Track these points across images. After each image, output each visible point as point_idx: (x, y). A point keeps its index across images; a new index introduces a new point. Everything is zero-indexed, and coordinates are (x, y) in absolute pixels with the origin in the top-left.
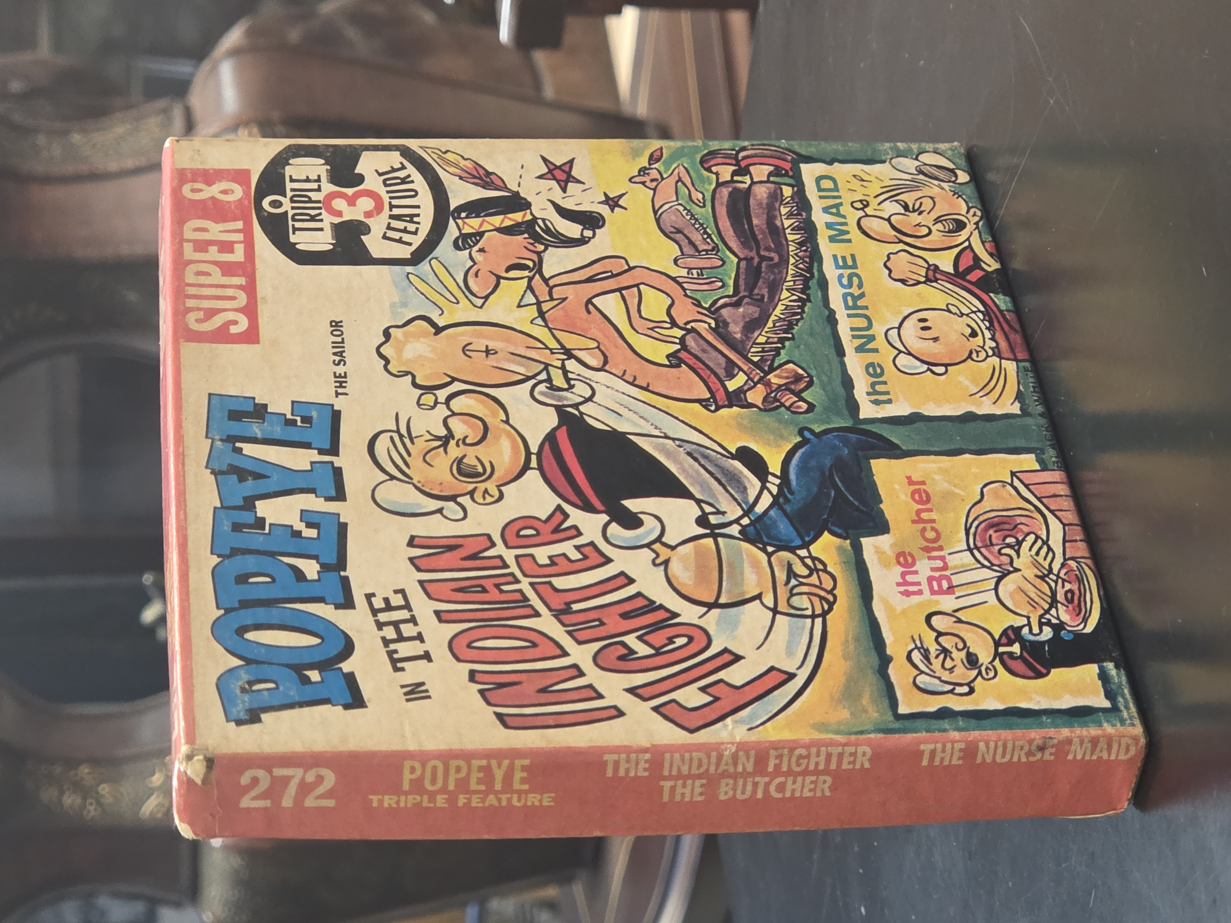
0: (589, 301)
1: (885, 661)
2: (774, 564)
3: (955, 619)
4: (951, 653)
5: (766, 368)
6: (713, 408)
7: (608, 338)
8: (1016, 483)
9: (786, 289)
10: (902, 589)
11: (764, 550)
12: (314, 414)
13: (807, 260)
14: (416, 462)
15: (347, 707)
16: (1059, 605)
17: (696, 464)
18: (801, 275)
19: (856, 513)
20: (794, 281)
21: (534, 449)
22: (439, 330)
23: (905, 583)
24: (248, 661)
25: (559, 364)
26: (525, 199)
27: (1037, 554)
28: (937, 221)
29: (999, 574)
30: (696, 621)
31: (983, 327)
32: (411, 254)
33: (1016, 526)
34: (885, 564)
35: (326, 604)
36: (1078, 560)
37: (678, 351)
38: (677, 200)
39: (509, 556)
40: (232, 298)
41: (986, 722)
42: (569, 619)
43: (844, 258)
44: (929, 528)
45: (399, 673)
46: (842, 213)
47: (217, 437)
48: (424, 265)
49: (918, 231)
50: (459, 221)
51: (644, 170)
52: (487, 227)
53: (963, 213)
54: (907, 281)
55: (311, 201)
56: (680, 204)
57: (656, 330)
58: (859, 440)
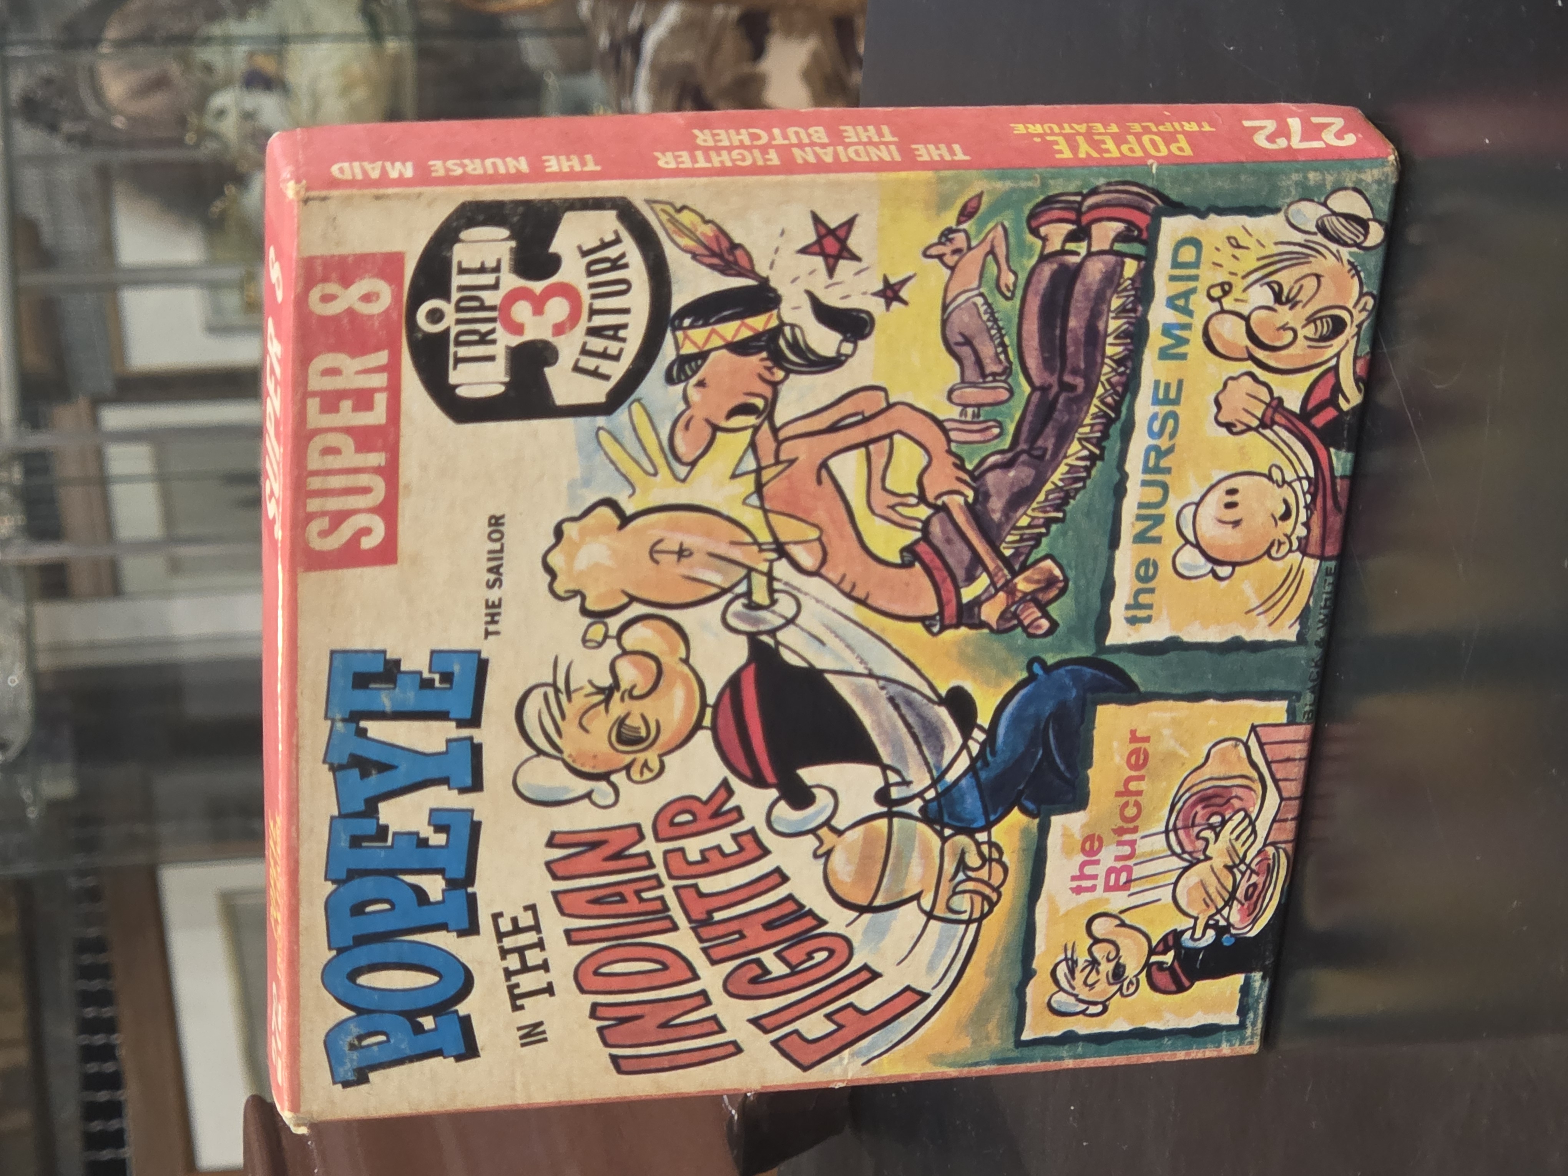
0: (824, 465)
1: (1028, 974)
2: (946, 853)
3: (1118, 922)
4: (1099, 964)
5: (1017, 567)
6: (936, 629)
8: (1253, 743)
9: (1079, 440)
10: (1075, 884)
11: (940, 834)
12: (456, 669)
13: (1120, 389)
14: (570, 727)
15: (459, 1058)
16: (1235, 903)
17: (895, 715)
18: (1106, 415)
19: (1057, 782)
20: (1092, 425)
21: (711, 699)
22: (625, 520)
23: (1082, 877)
24: (360, 1011)
25: (764, 567)
26: (774, 291)
27: (1238, 838)
28: (1311, 320)
29: (1186, 864)
30: (842, 931)
31: (1302, 504)
32: (608, 395)
33: (1228, 801)
34: (1067, 852)
35: (448, 931)
36: (1279, 845)
37: (916, 542)
38: (979, 286)
39: (657, 850)
40: (366, 490)
41: (1106, 1047)
42: (705, 932)
43: (1168, 386)
44: (1132, 803)
45: (518, 1013)
46: (1191, 307)
47: (338, 716)
48: (621, 415)
49: (1280, 338)
50: (680, 334)
51: (947, 235)
52: (717, 342)
53: (1350, 306)
54: (1235, 426)
55: (483, 308)
56: (981, 295)
57: (899, 509)
58: (1094, 676)
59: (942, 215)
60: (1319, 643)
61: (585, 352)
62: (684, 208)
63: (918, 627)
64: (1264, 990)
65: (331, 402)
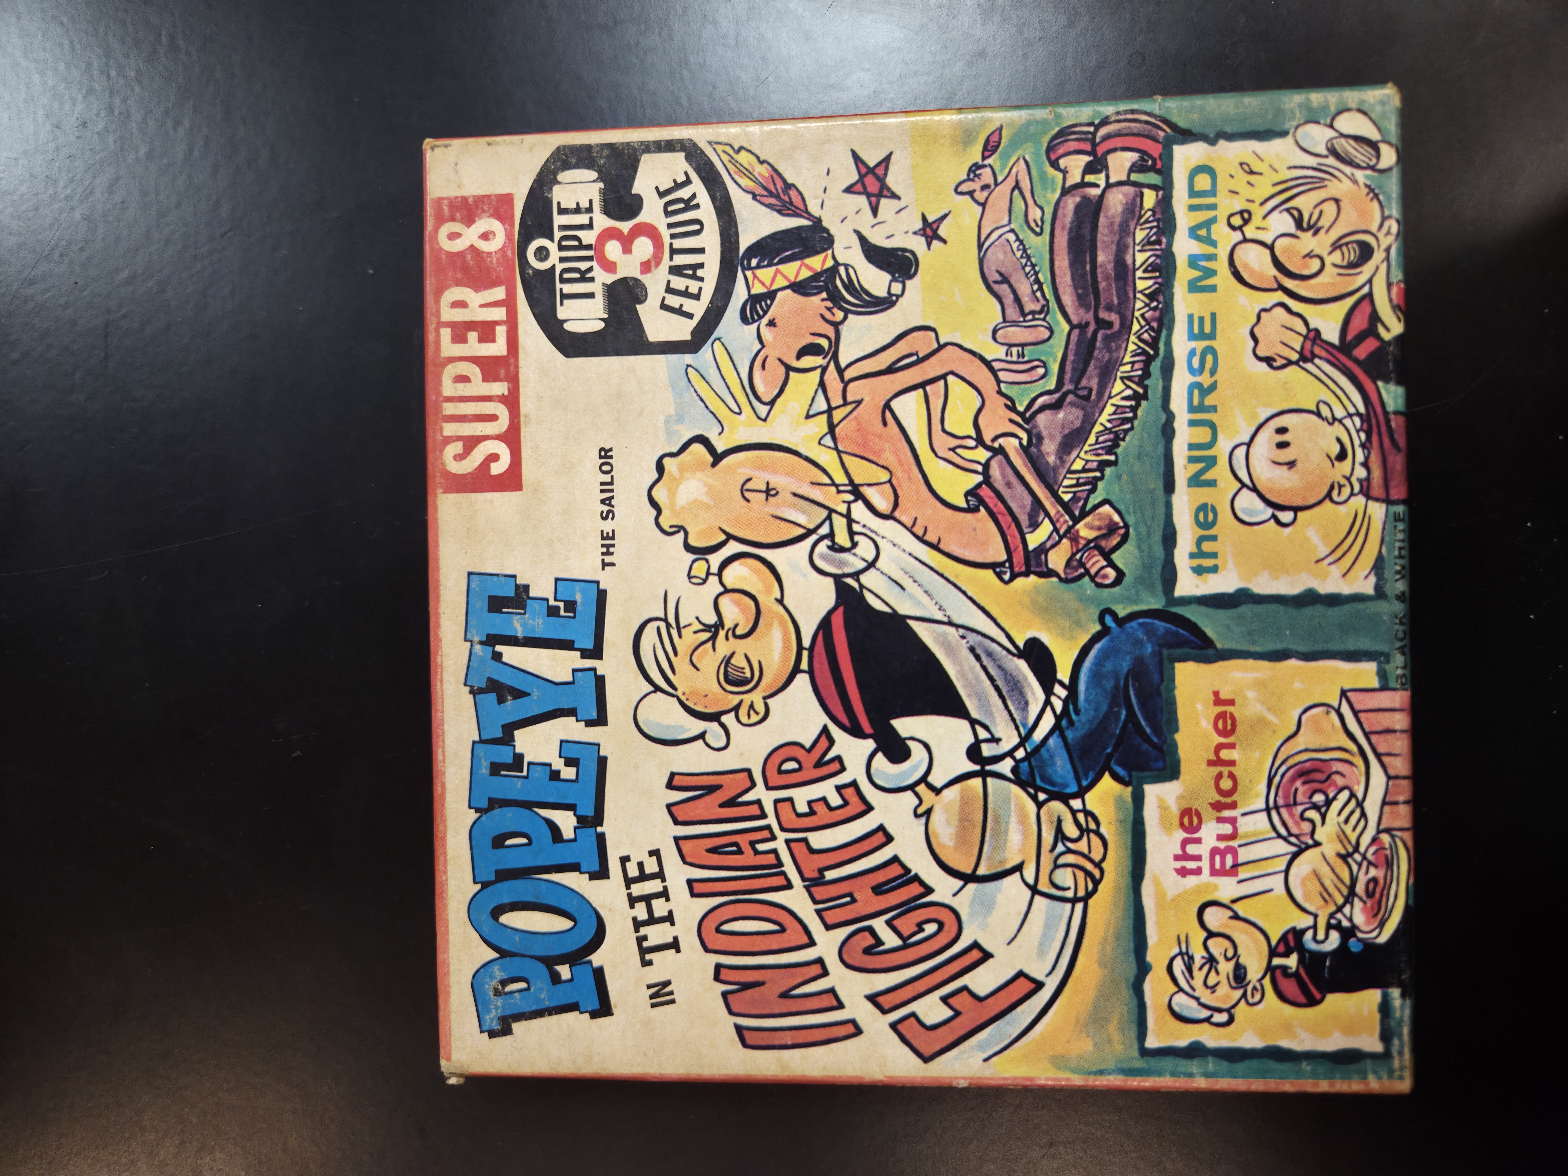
0: (887, 406)
1: (1143, 969)
2: (1043, 820)
3: (1230, 914)
4: (1217, 963)
5: (1077, 513)
6: (1007, 577)
7: (901, 465)
9: (1122, 378)
10: (1179, 864)
11: (1034, 798)
12: (578, 598)
13: (1155, 325)
14: (681, 663)
15: (594, 1015)
16: (1356, 900)
17: (977, 665)
18: (1144, 352)
19: (1145, 746)
20: (1133, 363)
21: (806, 642)
22: (717, 458)
23: (1185, 857)
24: (504, 954)
25: (843, 509)
26: (827, 231)
27: (1347, 821)
28: (1336, 246)
29: (1294, 849)
30: (949, 901)
31: (1357, 443)
32: (693, 333)
33: (1329, 777)
34: (1166, 827)
35: (581, 873)
36: (1395, 833)
37: (979, 486)
38: (1009, 223)
39: (768, 798)
40: (493, 418)
41: (1239, 1067)
42: (821, 892)
43: (1201, 320)
44: (1226, 774)
45: (647, 968)
46: (1214, 237)
47: (476, 639)
48: (705, 351)
49: (1307, 266)
50: (749, 273)
51: (974, 169)
52: (781, 282)
53: (1374, 228)
55: (581, 247)
56: (1012, 231)
57: (959, 451)
58: (1168, 632)
59: (968, 150)
60: (1400, 598)
61: (669, 290)
62: (741, 148)
63: (989, 574)
64: (1407, 1012)
65: (460, 332)
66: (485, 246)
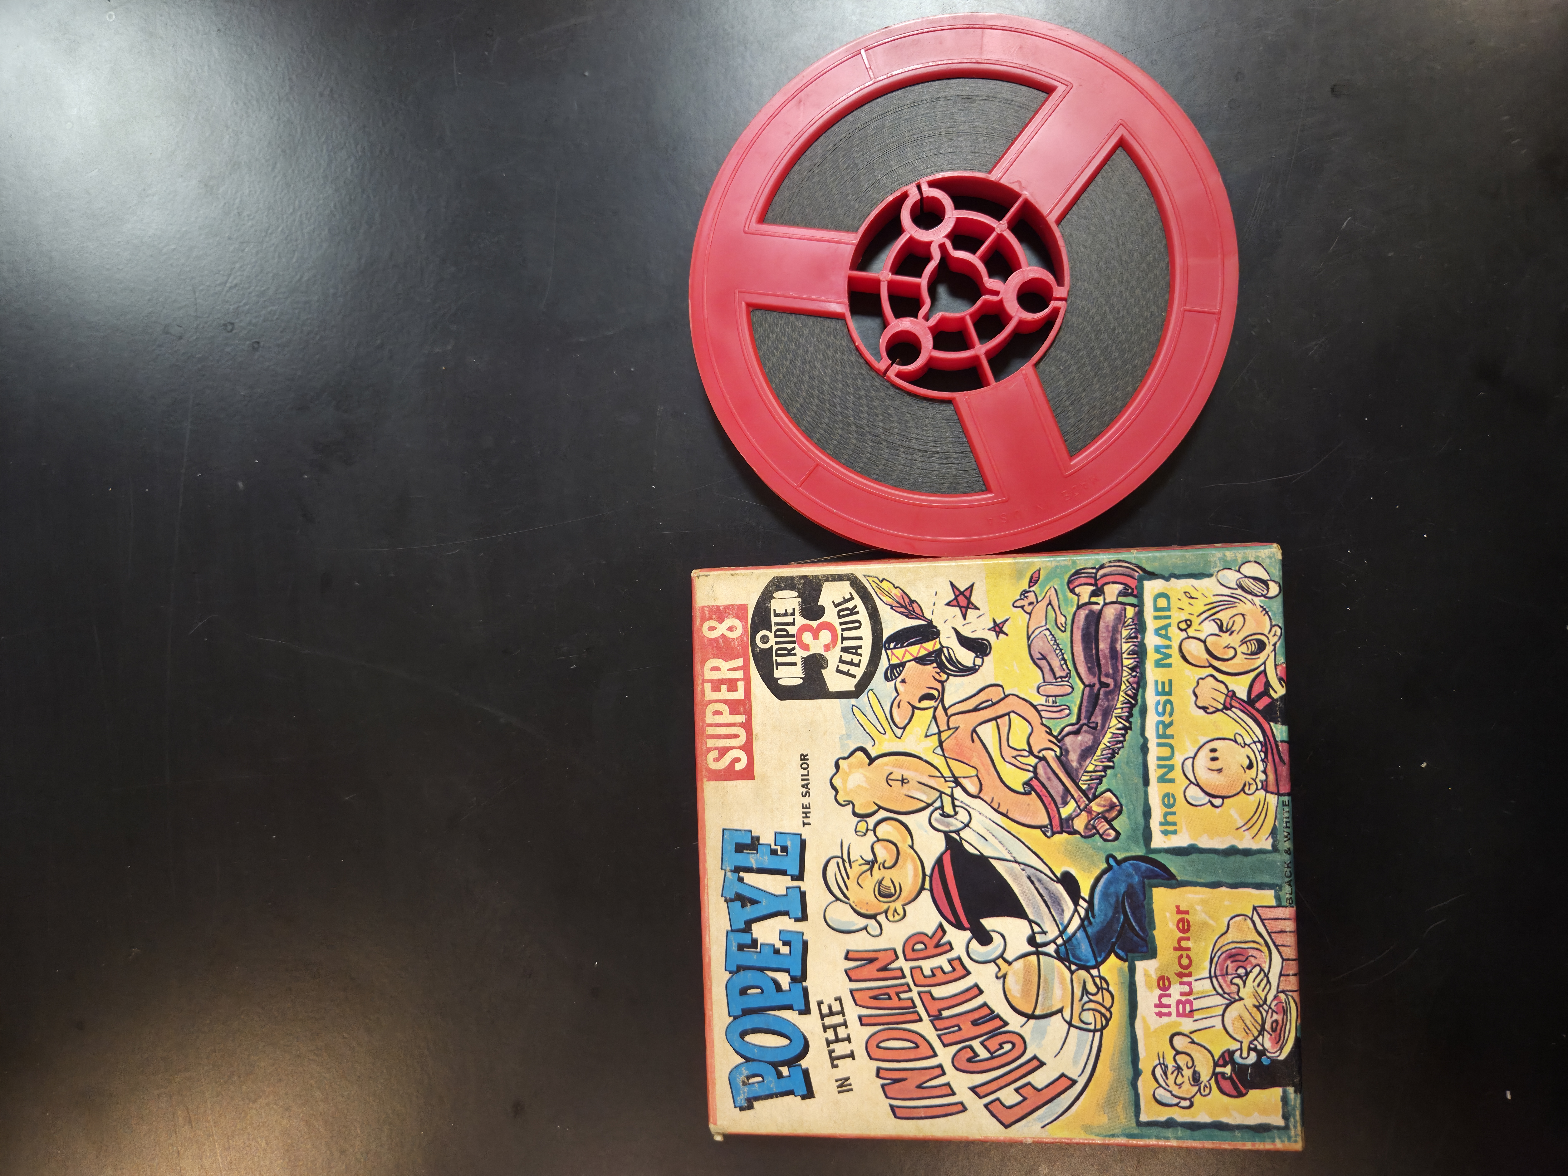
0: (974, 731)
1: (1137, 1073)
2: (1074, 982)
3: (1190, 1040)
4: (1182, 1070)
6: (1049, 834)
7: (983, 765)
8: (1256, 918)
9: (1116, 717)
10: (1157, 1010)
11: (1069, 968)
12: (789, 844)
13: (1135, 686)
14: (852, 884)
15: (804, 1097)
16: (1265, 1033)
17: (1032, 887)
18: (1129, 702)
19: (1136, 938)
20: (1122, 708)
21: (928, 872)
22: (872, 760)
23: (1161, 1005)
24: (748, 1060)
25: (949, 791)
26: (936, 627)
27: (1258, 985)
28: (1244, 642)
29: (1227, 1002)
30: (1018, 1030)
31: (1259, 759)
32: (856, 686)
33: (1247, 958)
34: (1149, 987)
35: (794, 1011)
36: (1288, 993)
37: (1031, 779)
38: (1046, 625)
39: (906, 966)
40: (736, 736)
41: (1197, 1133)
42: (940, 1024)
43: (1163, 683)
44: (1184, 956)
45: (835, 1069)
46: (1169, 635)
47: (728, 869)
48: (864, 698)
49: (1226, 654)
50: (889, 652)
51: (1024, 593)
52: (908, 657)
53: (1266, 632)
54: (1208, 709)
55: (788, 635)
56: (1048, 629)
57: (1018, 758)
58: (1147, 869)
59: (1020, 582)
60: (1288, 852)
61: (841, 661)
62: (884, 579)
63: (1038, 832)
64: (1298, 1102)
65: (716, 685)
66: (730, 635)
